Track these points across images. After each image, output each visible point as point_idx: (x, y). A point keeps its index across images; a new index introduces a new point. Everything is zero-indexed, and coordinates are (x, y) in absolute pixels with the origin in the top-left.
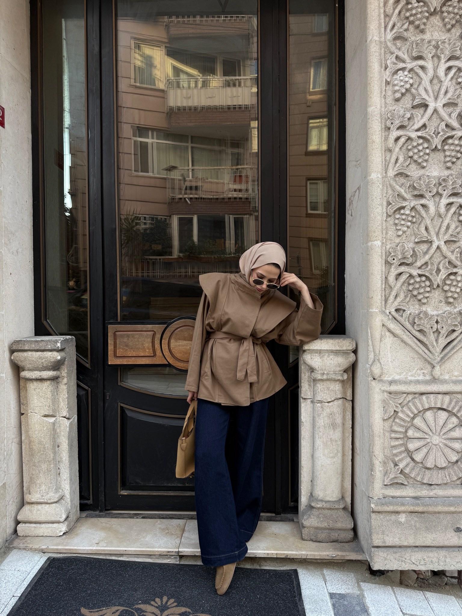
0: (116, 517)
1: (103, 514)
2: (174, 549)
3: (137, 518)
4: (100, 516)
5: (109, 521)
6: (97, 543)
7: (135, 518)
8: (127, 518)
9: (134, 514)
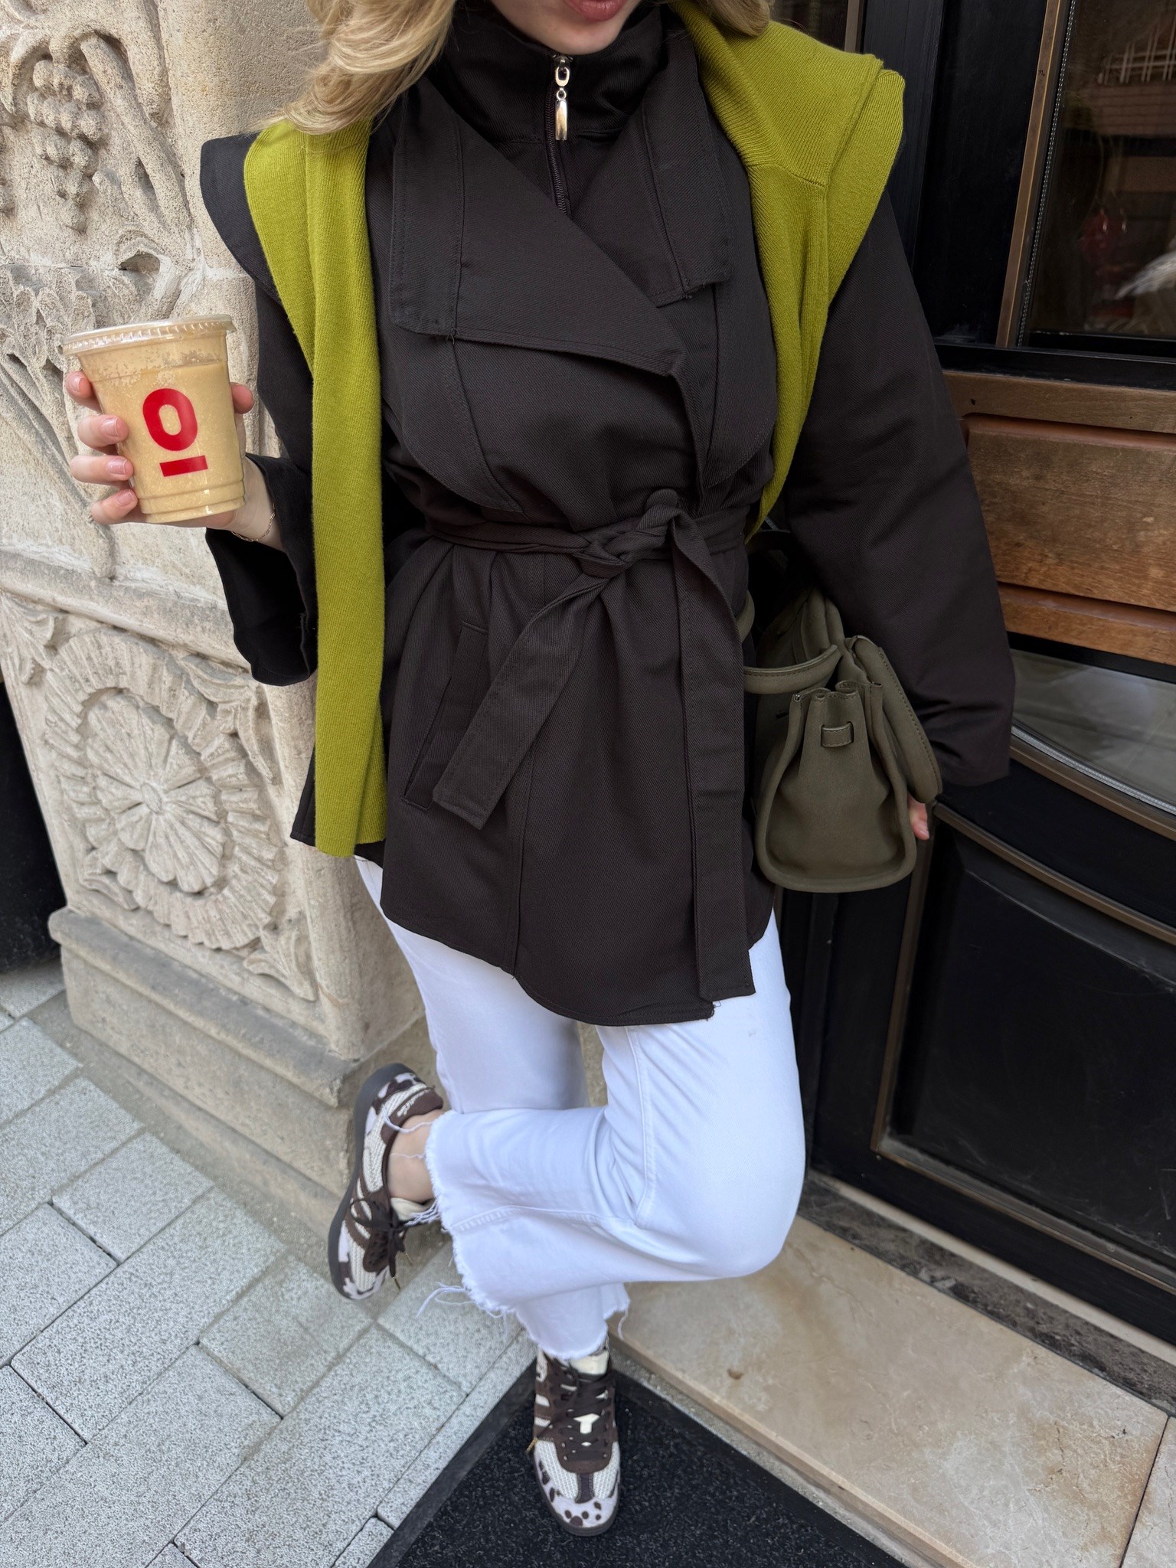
5: (813, 1247)
6: (735, 1369)
7: (924, 1274)
8: (890, 1262)
9: (924, 1242)
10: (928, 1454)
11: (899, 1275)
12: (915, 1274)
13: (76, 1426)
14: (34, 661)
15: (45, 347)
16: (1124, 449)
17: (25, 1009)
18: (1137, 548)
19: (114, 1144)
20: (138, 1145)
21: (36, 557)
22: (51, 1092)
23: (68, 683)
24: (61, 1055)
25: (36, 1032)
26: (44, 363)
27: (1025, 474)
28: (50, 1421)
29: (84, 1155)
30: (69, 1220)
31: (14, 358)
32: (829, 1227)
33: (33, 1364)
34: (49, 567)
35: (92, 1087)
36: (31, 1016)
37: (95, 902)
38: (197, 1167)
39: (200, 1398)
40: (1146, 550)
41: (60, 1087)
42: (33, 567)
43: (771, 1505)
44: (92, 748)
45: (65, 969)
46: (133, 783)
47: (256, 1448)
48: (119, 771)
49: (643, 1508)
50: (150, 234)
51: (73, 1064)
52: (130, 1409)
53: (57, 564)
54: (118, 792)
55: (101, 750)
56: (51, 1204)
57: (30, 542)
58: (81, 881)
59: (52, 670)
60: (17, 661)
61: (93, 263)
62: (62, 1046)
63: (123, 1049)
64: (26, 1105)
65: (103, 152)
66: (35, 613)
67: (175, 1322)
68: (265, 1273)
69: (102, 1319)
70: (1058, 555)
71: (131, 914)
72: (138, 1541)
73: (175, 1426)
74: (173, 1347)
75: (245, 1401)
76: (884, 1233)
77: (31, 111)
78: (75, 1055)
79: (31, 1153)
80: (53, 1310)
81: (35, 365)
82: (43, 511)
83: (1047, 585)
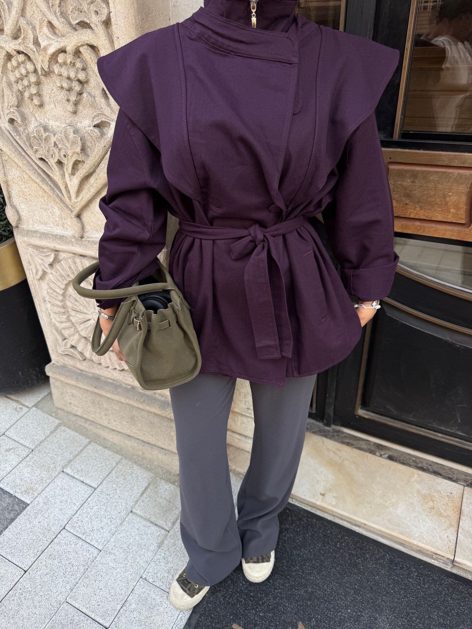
0: (348, 444)
1: (329, 431)
2: (447, 553)
3: (381, 456)
4: (325, 435)
5: (338, 450)
6: (322, 493)
7: (378, 454)
8: (366, 451)
9: (375, 444)
10: (391, 509)
11: (370, 455)
12: (375, 454)
13: (96, 546)
14: (43, 270)
15: (57, 155)
16: (441, 172)
17: (33, 404)
18: (446, 203)
19: (81, 448)
20: (90, 447)
21: (45, 232)
22: (52, 433)
23: (59, 278)
24: (52, 419)
25: (39, 412)
26: (56, 161)
27: (409, 181)
28: (86, 546)
29: (71, 453)
30: (71, 476)
31: (42, 159)
32: (343, 443)
33: (74, 527)
34: (52, 235)
35: (67, 429)
36: (36, 406)
37: (66, 359)
38: (114, 452)
39: (138, 529)
40: (449, 203)
41: (55, 430)
42: (44, 235)
43: (341, 533)
44: (69, 301)
45: (52, 386)
46: (88, 312)
47: (162, 542)
48: (81, 308)
49: (300, 541)
50: (107, 114)
51: (57, 422)
52: (114, 537)
53: (55, 233)
54: (81, 316)
55: (73, 301)
56: (63, 471)
57: (43, 226)
58: (59, 352)
59: (51, 273)
60: (34, 272)
61: (79, 124)
62: (51, 416)
63: (79, 413)
64: (43, 438)
65: (86, 85)
66: (44, 252)
67: (122, 506)
68: (149, 484)
69: (95, 508)
70: (420, 207)
71: (83, 362)
72: (130, 579)
73: (132, 540)
74: (123, 514)
75: (154, 528)
76: (362, 442)
77: (56, 71)
78: (57, 418)
79: (51, 455)
80: (76, 508)
81: (52, 162)
82: (50, 215)
83: (417, 217)
